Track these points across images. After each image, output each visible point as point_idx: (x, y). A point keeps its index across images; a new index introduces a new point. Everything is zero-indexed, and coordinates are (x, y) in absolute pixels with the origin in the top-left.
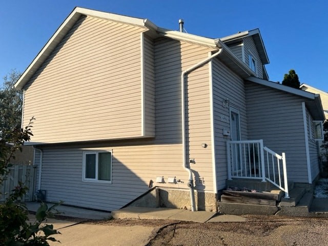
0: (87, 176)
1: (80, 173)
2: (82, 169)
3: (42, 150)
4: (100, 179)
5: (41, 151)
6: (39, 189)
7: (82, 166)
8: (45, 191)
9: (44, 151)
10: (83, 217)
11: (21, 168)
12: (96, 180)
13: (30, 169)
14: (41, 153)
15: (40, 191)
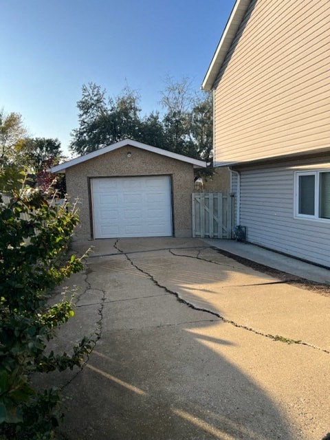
0: (302, 211)
1: (290, 206)
2: (292, 199)
3: (239, 172)
4: (322, 216)
5: (237, 173)
6: (238, 224)
7: (293, 194)
8: (245, 227)
9: (242, 173)
10: (293, 273)
11: (215, 197)
12: (315, 218)
13: (226, 199)
14: (239, 176)
15: (240, 227)
